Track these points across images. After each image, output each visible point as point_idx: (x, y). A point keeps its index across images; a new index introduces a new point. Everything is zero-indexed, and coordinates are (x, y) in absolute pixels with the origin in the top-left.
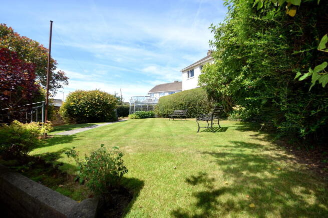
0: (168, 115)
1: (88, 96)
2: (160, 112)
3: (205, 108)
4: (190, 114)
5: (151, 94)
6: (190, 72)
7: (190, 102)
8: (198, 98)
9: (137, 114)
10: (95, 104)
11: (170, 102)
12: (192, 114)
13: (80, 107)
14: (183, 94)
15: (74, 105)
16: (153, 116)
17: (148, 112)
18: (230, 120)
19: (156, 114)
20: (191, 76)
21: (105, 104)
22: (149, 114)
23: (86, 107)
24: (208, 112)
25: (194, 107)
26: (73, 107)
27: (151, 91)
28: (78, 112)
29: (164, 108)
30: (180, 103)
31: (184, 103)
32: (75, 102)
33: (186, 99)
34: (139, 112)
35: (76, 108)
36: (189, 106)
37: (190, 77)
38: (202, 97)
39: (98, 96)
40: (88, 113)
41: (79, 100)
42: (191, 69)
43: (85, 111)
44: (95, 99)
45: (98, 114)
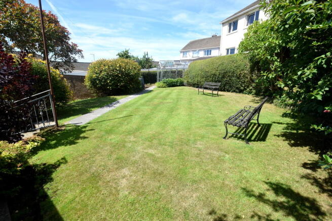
0: (198, 85)
1: (109, 66)
2: (190, 81)
3: (245, 82)
4: (224, 86)
5: (184, 52)
6: (233, 24)
7: (225, 73)
8: (237, 67)
9: (164, 83)
10: (117, 76)
11: (201, 70)
12: (227, 87)
13: (102, 79)
14: (217, 61)
15: (96, 77)
16: (182, 84)
17: (176, 80)
18: (276, 105)
19: (185, 82)
20: (233, 30)
21: (128, 75)
22: (177, 82)
23: (108, 79)
24: (248, 87)
25: (230, 79)
26: (95, 79)
27: (184, 48)
28: (101, 84)
29: (194, 77)
30: (214, 72)
31: (217, 73)
32: (97, 74)
33: (220, 68)
34: (166, 80)
35: (99, 80)
36: (224, 77)
37: (232, 32)
38: (242, 68)
39: (120, 66)
40: (110, 86)
41: (101, 71)
42: (234, 20)
43: (108, 83)
44: (116, 70)
45: (122, 86)
